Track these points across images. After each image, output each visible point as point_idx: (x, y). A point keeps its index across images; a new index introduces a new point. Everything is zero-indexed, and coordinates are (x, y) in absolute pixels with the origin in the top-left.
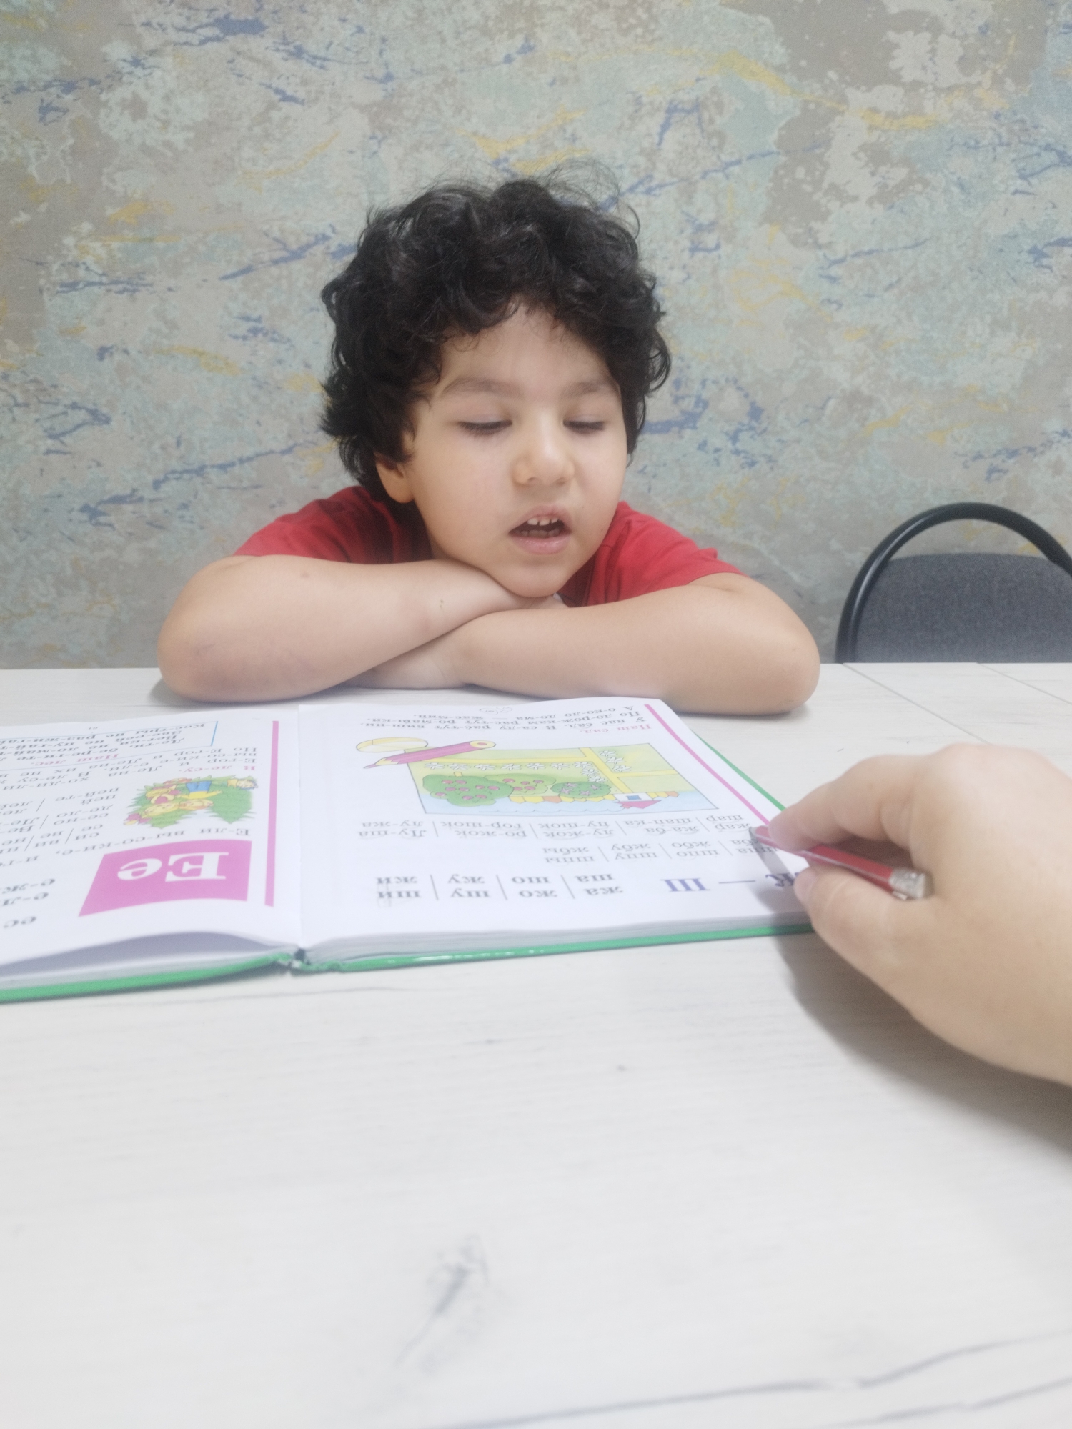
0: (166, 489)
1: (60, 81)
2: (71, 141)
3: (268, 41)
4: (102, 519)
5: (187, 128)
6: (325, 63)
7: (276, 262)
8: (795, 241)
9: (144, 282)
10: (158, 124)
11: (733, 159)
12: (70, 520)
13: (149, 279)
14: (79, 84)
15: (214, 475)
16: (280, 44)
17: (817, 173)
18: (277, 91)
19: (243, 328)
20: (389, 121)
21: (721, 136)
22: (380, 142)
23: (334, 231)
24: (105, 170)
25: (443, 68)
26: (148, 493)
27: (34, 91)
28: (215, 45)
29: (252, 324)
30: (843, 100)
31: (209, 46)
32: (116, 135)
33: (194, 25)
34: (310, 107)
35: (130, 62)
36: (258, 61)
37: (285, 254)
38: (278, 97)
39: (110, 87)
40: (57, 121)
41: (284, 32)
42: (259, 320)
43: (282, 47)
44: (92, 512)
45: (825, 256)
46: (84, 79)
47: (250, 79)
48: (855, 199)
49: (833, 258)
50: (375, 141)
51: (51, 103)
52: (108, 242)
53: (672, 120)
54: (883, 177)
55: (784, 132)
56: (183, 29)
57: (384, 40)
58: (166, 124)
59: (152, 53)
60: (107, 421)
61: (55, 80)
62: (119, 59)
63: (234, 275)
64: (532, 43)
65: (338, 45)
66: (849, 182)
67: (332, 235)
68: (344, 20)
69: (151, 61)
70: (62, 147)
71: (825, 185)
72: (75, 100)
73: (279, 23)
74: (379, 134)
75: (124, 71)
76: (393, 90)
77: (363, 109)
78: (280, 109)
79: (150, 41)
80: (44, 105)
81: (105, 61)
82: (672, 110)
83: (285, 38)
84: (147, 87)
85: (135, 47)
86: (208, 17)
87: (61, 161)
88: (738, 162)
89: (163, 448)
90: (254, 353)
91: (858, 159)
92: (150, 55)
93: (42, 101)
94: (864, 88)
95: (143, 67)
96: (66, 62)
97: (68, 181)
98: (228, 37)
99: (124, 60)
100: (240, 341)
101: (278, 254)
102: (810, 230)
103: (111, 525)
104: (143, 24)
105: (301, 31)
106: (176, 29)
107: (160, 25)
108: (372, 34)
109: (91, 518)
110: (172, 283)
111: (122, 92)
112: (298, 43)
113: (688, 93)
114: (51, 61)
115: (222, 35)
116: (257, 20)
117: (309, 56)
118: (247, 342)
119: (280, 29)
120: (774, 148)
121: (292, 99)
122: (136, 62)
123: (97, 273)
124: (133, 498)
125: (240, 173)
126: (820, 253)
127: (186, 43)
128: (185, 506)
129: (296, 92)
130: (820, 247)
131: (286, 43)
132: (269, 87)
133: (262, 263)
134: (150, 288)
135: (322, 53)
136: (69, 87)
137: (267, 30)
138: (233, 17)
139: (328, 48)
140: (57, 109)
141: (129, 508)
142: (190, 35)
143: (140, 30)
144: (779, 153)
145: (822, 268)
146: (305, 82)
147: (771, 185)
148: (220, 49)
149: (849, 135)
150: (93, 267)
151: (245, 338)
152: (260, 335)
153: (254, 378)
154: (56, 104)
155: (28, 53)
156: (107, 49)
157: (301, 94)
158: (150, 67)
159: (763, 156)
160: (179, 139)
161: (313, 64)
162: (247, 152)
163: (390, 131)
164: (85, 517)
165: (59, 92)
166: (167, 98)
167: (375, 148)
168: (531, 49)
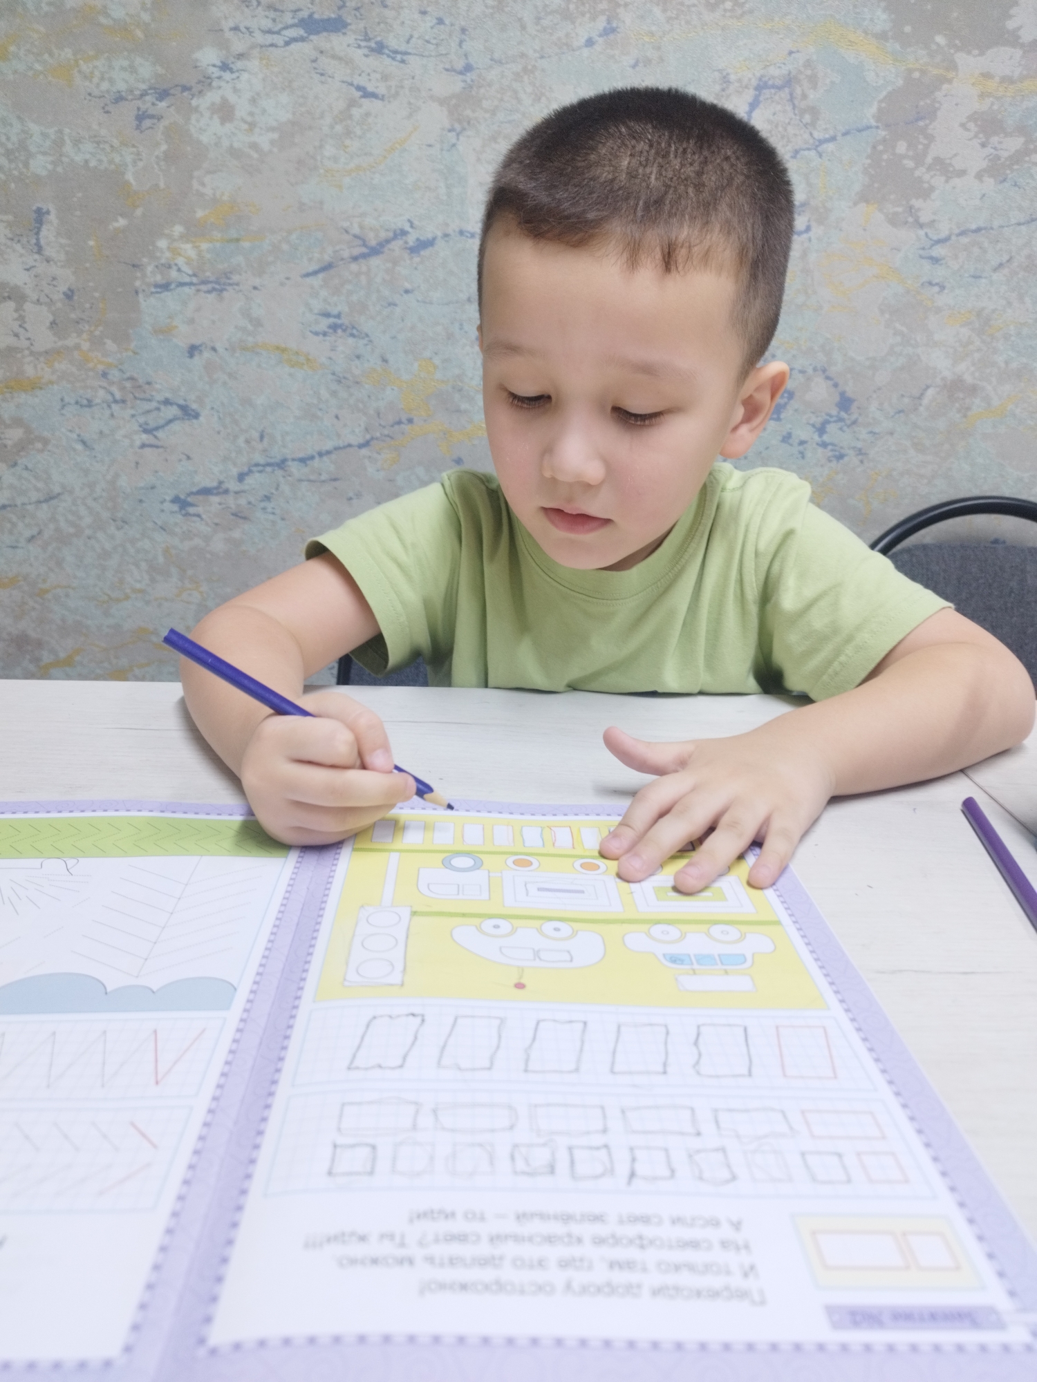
0: (249, 480)
1: (155, 89)
2: (164, 147)
3: (350, 38)
4: (191, 510)
5: (272, 129)
6: (405, 57)
7: (355, 259)
8: (893, 221)
9: (231, 281)
10: (246, 126)
11: (827, 136)
12: (163, 511)
13: (235, 278)
14: (172, 91)
15: (294, 468)
16: (361, 40)
17: (920, 147)
18: (359, 88)
19: (324, 324)
20: (468, 112)
21: (814, 111)
22: (458, 135)
23: (412, 226)
24: (196, 173)
25: (523, 55)
26: (233, 485)
27: (132, 100)
28: (300, 44)
29: (332, 320)
30: (953, 66)
31: (293, 46)
32: (205, 139)
33: (280, 26)
34: (389, 102)
35: (219, 67)
36: (340, 59)
37: (364, 250)
38: (361, 93)
39: (200, 92)
40: (152, 128)
41: (365, 28)
42: (338, 316)
43: (363, 44)
44: (182, 503)
45: (926, 235)
46: (177, 86)
47: (333, 78)
48: (962, 173)
49: (935, 238)
50: (454, 133)
51: (146, 112)
52: (197, 244)
53: (761, 98)
54: (995, 148)
55: (883, 105)
56: (270, 32)
57: (463, 30)
58: (252, 126)
59: (241, 56)
60: (197, 416)
61: (150, 89)
62: (208, 65)
63: (315, 273)
64: (614, 25)
65: (419, 38)
66: (955, 155)
67: (410, 230)
68: (424, 13)
69: (239, 64)
70: (156, 153)
71: (929, 160)
72: (168, 107)
73: (361, 19)
74: (457, 127)
75: (214, 76)
76: (472, 81)
77: (442, 102)
78: (361, 106)
79: (238, 45)
80: (140, 113)
81: (196, 67)
82: (761, 87)
83: (366, 34)
84: (235, 90)
85: (224, 52)
86: (293, 18)
87: (155, 166)
88: (833, 139)
89: (247, 442)
90: (333, 349)
91: (968, 130)
92: (238, 59)
93: (139, 109)
94: (976, 52)
95: (232, 71)
96: (160, 70)
97: (162, 185)
98: (312, 37)
99: (214, 66)
100: (321, 337)
101: (357, 251)
102: (911, 208)
103: (199, 516)
104: (231, 29)
105: (382, 25)
106: (263, 31)
107: (247, 29)
108: (452, 25)
109: (182, 508)
110: (257, 282)
111: (212, 97)
112: (379, 39)
113: (780, 67)
114: (146, 70)
115: (305, 35)
116: (340, 17)
117: (390, 51)
118: (328, 338)
119: (362, 25)
120: (873, 123)
121: (373, 95)
122: (225, 67)
123: (188, 275)
124: (219, 490)
125: (322, 171)
126: (921, 233)
127: (272, 45)
128: (267, 498)
129: (377, 87)
130: (921, 226)
131: (367, 39)
132: (352, 84)
133: (342, 259)
134: (235, 287)
135: (403, 48)
136: (163, 94)
137: (349, 27)
138: (316, 16)
139: (408, 42)
140: (152, 117)
141: (215, 499)
142: (275, 36)
143: (229, 35)
144: (877, 127)
145: (923, 249)
146: (385, 78)
147: (869, 161)
148: (305, 49)
149: (957, 105)
150: (185, 268)
151: (325, 334)
152: (339, 331)
153: (334, 374)
154: (150, 112)
155: (126, 63)
156: (198, 55)
157: (382, 90)
158: (238, 71)
159: (859, 131)
160: (264, 140)
161: (393, 59)
162: (329, 150)
163: (469, 123)
164: (175, 507)
165: (154, 100)
166: (253, 101)
167: (454, 141)
168: (613, 30)
